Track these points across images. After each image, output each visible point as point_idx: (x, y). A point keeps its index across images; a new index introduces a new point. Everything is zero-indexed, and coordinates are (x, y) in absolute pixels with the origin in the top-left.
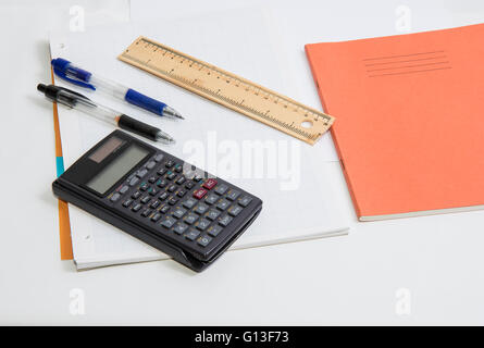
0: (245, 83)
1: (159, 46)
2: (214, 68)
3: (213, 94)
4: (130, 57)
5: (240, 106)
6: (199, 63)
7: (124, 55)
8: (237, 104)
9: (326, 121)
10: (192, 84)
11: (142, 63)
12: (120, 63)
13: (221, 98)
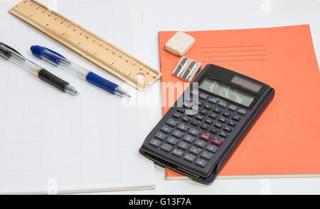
0: (100, 40)
1: (41, 6)
2: (79, 27)
3: (74, 45)
4: (17, 11)
5: (93, 57)
6: (68, 22)
7: (13, 9)
8: (91, 55)
9: (155, 75)
10: (60, 37)
11: (26, 17)
12: (9, 15)
13: (80, 49)
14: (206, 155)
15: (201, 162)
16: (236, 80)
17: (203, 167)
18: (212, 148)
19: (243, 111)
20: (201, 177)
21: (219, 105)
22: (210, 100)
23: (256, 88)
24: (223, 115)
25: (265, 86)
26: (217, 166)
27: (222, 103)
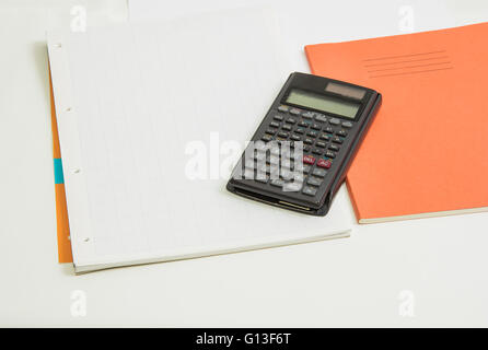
14: (313, 181)
15: (309, 191)
16: (331, 88)
17: (312, 196)
18: (319, 172)
19: (349, 124)
20: (311, 209)
21: (317, 120)
22: (304, 115)
23: (359, 95)
24: (325, 131)
25: (369, 92)
26: (329, 194)
27: (320, 117)
